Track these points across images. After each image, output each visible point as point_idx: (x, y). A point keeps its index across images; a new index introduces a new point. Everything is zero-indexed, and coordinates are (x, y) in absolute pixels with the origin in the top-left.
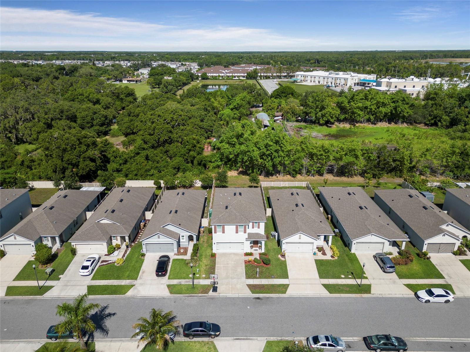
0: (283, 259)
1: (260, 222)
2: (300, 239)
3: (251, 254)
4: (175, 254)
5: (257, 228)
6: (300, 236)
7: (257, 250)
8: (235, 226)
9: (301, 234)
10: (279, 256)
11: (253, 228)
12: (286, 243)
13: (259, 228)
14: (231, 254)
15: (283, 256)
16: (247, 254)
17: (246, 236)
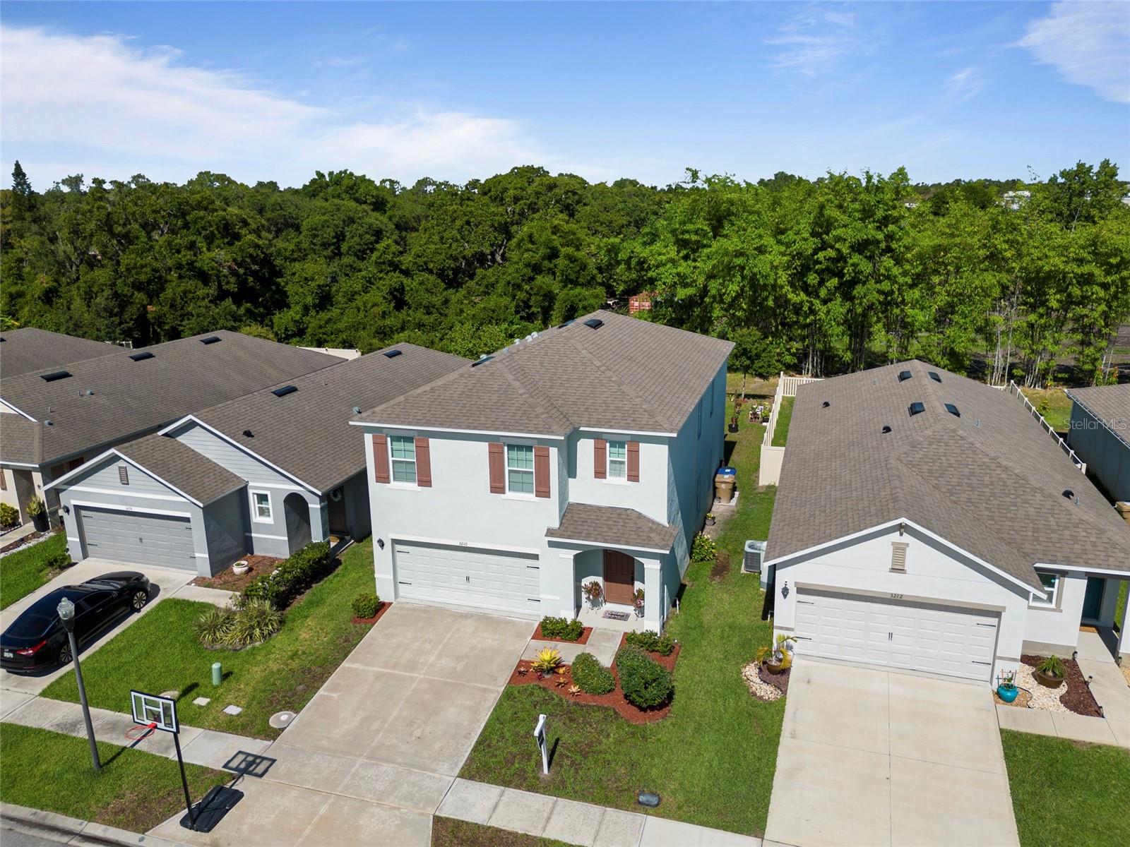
0: (766, 691)
1: (637, 440)
2: (898, 569)
3: (577, 633)
4: (200, 582)
5: (623, 480)
6: (899, 550)
7: (624, 617)
8: (484, 447)
9: (907, 538)
10: (751, 671)
11: (600, 473)
12: (801, 590)
13: (634, 476)
14: (466, 616)
15: (777, 673)
16: (551, 630)
17: (548, 513)
